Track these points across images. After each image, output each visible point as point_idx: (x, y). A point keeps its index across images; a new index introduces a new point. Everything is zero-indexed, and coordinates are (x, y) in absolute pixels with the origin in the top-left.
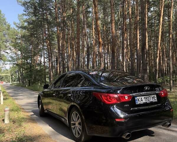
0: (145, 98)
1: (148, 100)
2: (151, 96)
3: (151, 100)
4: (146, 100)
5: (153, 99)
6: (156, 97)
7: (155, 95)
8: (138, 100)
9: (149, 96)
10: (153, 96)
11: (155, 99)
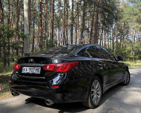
0: (29, 68)
1: (32, 71)
2: (35, 68)
3: (34, 72)
4: (30, 70)
5: (37, 71)
6: (40, 69)
7: (40, 68)
8: (24, 70)
9: (33, 68)
10: (37, 68)
11: (39, 71)
